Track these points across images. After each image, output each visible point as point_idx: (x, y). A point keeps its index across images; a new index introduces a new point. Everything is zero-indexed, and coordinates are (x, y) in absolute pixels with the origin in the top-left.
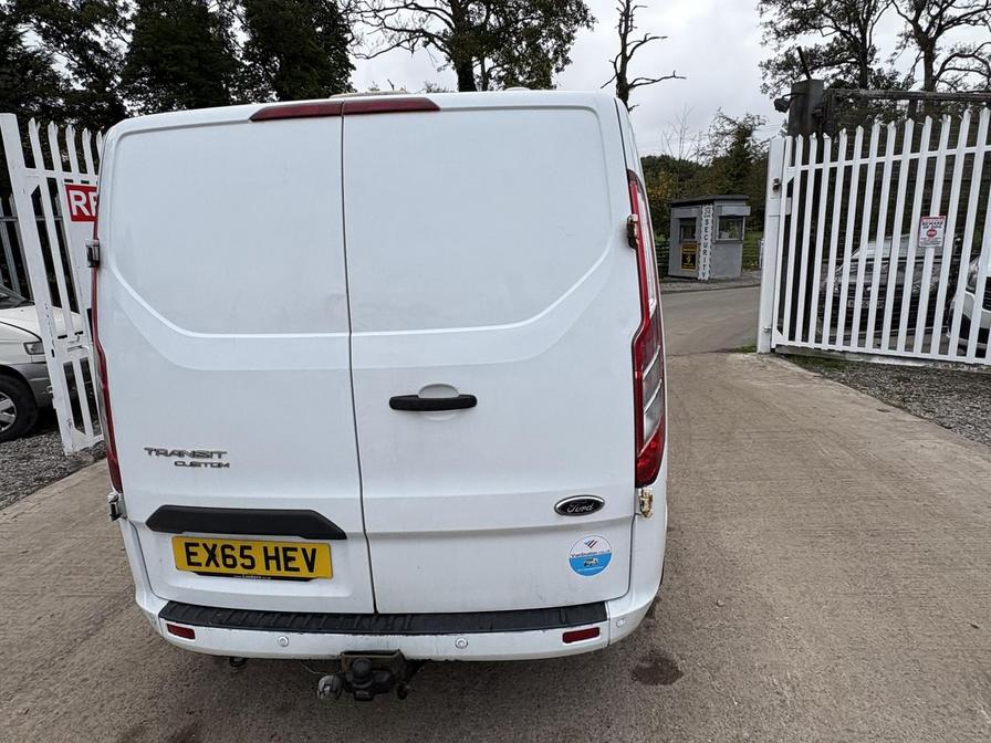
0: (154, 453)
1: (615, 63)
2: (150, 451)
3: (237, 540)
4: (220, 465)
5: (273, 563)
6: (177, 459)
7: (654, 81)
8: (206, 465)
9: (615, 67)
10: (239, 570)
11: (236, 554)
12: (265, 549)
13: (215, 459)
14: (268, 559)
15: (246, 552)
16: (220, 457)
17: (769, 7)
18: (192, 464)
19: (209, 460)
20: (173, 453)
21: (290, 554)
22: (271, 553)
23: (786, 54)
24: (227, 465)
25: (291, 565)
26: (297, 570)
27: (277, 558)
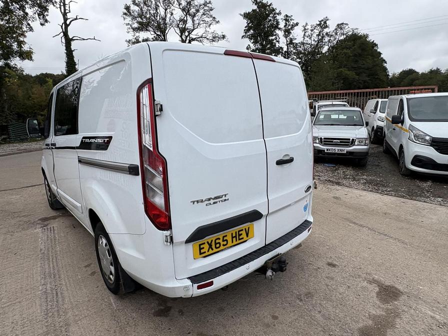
0: (196, 203)
1: (62, 27)
2: (194, 202)
3: (220, 235)
4: (225, 200)
5: (234, 239)
6: (207, 202)
7: (84, 39)
8: (219, 201)
9: (62, 28)
10: (222, 247)
11: (221, 241)
12: (232, 234)
13: (224, 198)
14: (233, 238)
15: (225, 238)
16: (225, 196)
17: (127, 17)
18: (214, 203)
19: (221, 199)
20: (206, 200)
21: (240, 233)
22: (234, 235)
23: (136, 39)
24: (228, 199)
25: (241, 237)
26: (243, 238)
27: (236, 237)
